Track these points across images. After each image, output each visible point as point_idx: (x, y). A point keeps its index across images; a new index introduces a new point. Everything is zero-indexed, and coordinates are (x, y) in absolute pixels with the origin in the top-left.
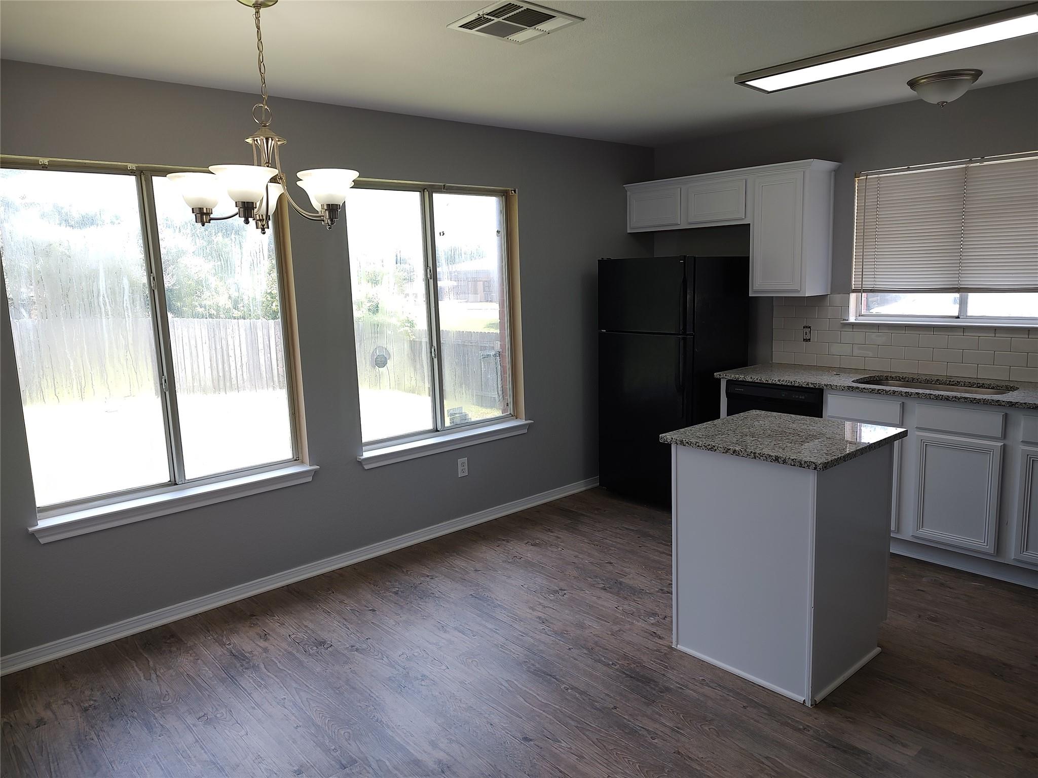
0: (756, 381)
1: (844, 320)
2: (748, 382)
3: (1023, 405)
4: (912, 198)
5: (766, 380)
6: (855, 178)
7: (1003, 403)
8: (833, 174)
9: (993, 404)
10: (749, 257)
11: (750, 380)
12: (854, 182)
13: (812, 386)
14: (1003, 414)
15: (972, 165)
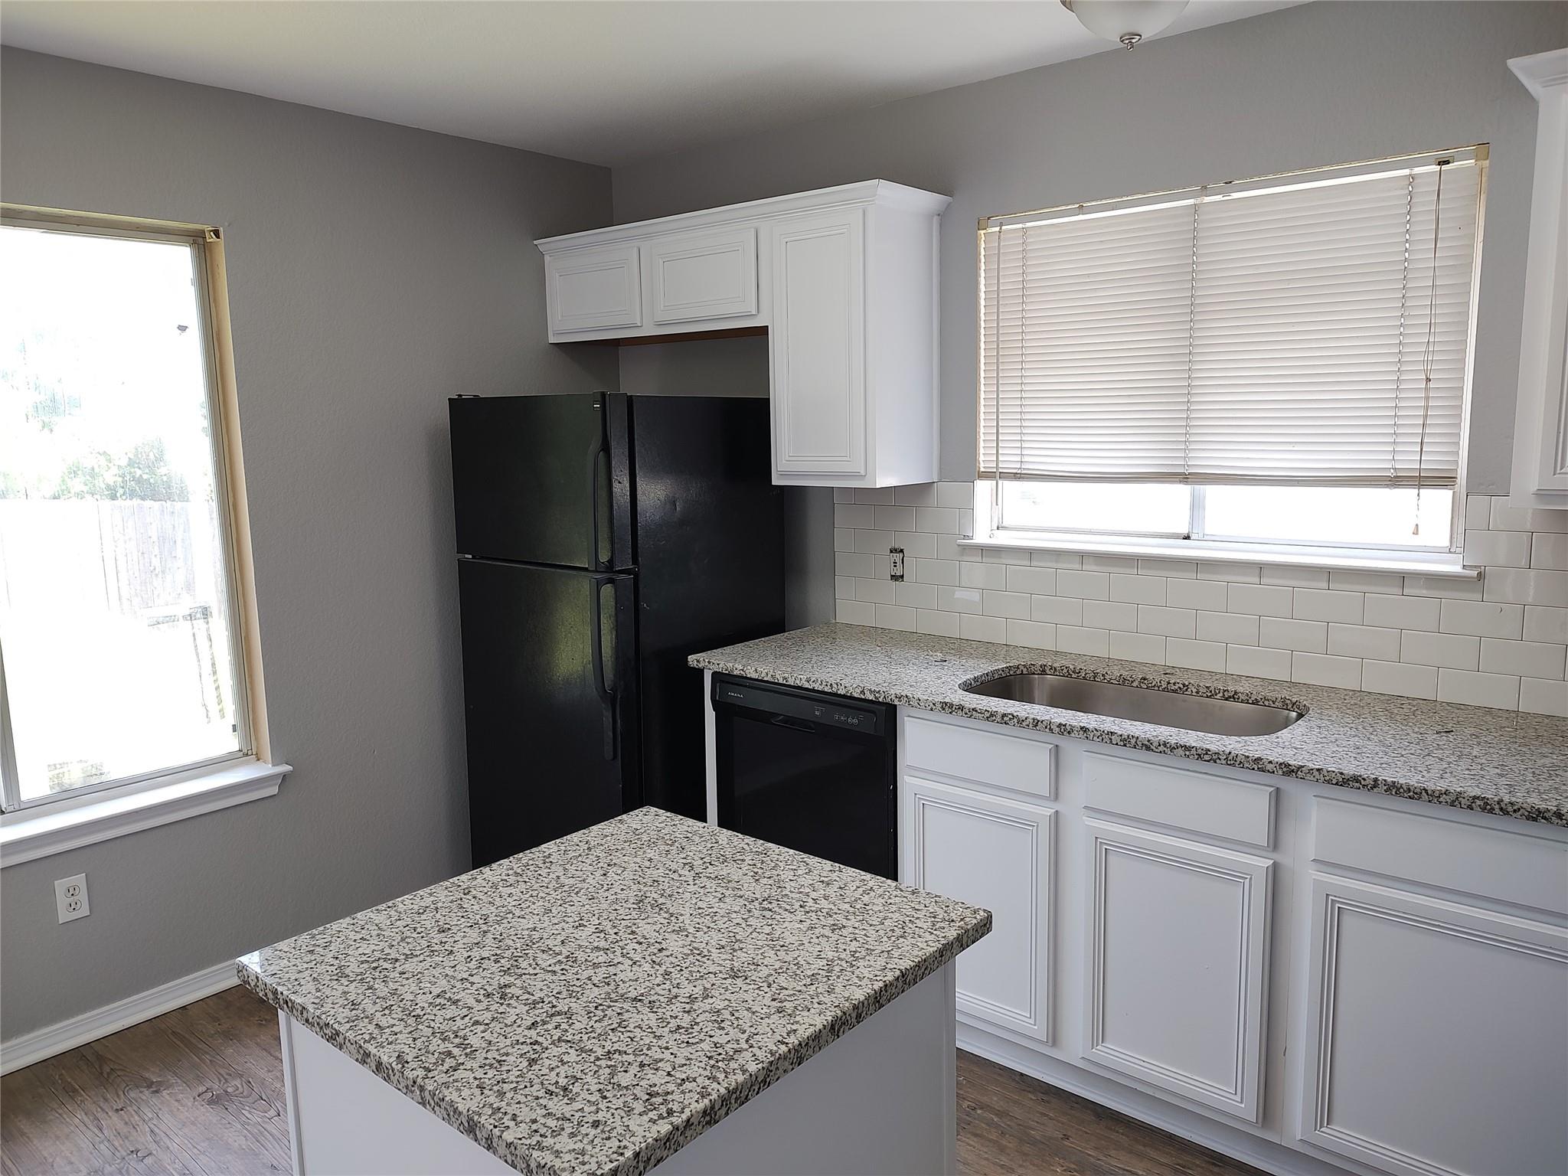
0: (765, 679)
1: (965, 537)
2: (751, 679)
3: (1316, 773)
4: (1088, 275)
5: (784, 678)
6: (979, 229)
7: (1270, 767)
8: (936, 220)
9: (1246, 765)
10: (769, 399)
11: (754, 676)
12: (976, 239)
13: (871, 697)
14: (1272, 789)
15: (1207, 199)
